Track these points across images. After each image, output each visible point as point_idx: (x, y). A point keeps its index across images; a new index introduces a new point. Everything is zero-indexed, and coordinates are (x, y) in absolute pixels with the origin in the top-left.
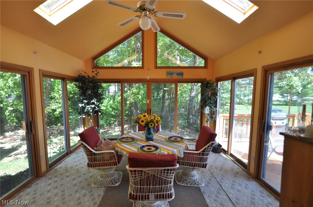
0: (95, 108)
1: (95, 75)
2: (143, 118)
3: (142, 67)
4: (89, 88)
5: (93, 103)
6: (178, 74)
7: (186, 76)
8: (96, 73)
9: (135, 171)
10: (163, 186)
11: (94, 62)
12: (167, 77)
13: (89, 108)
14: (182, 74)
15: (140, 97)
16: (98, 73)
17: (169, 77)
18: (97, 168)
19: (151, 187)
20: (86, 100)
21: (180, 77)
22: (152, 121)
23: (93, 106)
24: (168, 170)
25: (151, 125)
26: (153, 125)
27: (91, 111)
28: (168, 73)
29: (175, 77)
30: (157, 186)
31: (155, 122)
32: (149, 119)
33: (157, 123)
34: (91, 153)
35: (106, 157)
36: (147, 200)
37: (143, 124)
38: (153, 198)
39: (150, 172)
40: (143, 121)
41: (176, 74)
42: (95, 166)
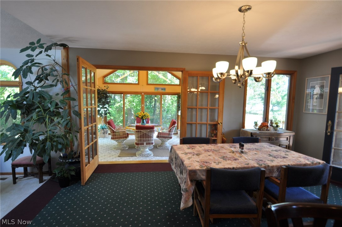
0: (107, 111)
1: (106, 89)
3: (138, 84)
4: (103, 98)
5: (106, 108)
6: (162, 89)
7: (167, 91)
8: (107, 87)
9: (138, 131)
10: (149, 139)
11: (104, 79)
12: (155, 90)
13: (102, 110)
14: (165, 89)
15: (135, 104)
16: (108, 87)
17: (156, 91)
18: (114, 140)
19: (145, 139)
20: (101, 105)
21: (163, 91)
22: (145, 115)
23: (106, 109)
24: (151, 131)
25: (144, 118)
26: (145, 118)
27: (104, 113)
28: (156, 88)
29: (160, 91)
30: (147, 139)
31: (146, 116)
32: (143, 114)
33: (147, 117)
34: (113, 132)
35: (121, 134)
36: (143, 145)
37: (140, 117)
38: (145, 144)
39: (144, 132)
40: (140, 115)
41: (161, 89)
42: (115, 138)
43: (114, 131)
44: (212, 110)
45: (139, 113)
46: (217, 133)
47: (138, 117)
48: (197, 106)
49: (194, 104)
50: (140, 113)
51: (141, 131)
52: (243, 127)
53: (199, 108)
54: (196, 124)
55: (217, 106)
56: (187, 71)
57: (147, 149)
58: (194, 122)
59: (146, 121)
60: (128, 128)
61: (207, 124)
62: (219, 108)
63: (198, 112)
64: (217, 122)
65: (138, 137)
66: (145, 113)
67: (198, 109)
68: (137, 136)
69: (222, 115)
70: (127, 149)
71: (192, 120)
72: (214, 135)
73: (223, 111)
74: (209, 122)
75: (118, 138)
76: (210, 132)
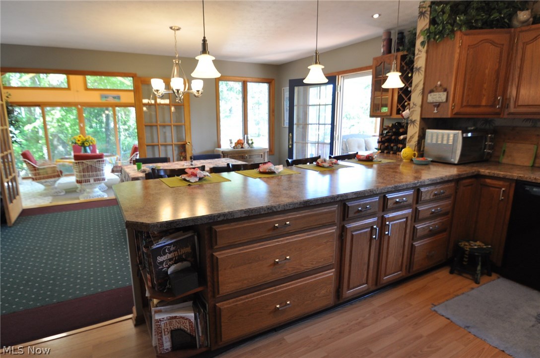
2: (79, 139)
3: (68, 88)
5: (11, 132)
6: (114, 98)
7: (123, 100)
9: (79, 163)
10: (98, 173)
12: (101, 99)
14: (119, 98)
16: (9, 95)
17: (104, 101)
18: (38, 181)
19: (90, 173)
21: (117, 101)
22: (86, 141)
23: (11, 135)
24: (99, 161)
26: (88, 144)
28: (102, 96)
29: (111, 100)
30: (94, 173)
31: (90, 142)
32: (84, 139)
33: (92, 142)
34: (34, 169)
35: (50, 171)
36: (89, 183)
37: (79, 143)
38: (92, 181)
39: (88, 163)
40: (79, 141)
41: (111, 98)
42: (40, 179)
43: (34, 167)
44: (178, 127)
45: (77, 137)
46: (186, 155)
47: (76, 143)
48: (157, 123)
49: (154, 120)
50: (79, 138)
51: (83, 162)
52: (219, 146)
53: (160, 126)
54: (158, 145)
55: (183, 123)
56: (140, 78)
57: (95, 188)
58: (156, 143)
59: (90, 148)
60: (59, 162)
61: (172, 145)
62: (186, 124)
63: (159, 130)
64: (185, 142)
65: (80, 172)
66: (87, 137)
67: (158, 126)
68: (78, 170)
69: (190, 132)
70: (62, 194)
71: (153, 142)
72: (183, 158)
73: (190, 127)
74: (175, 142)
75: (44, 178)
76: (178, 154)
